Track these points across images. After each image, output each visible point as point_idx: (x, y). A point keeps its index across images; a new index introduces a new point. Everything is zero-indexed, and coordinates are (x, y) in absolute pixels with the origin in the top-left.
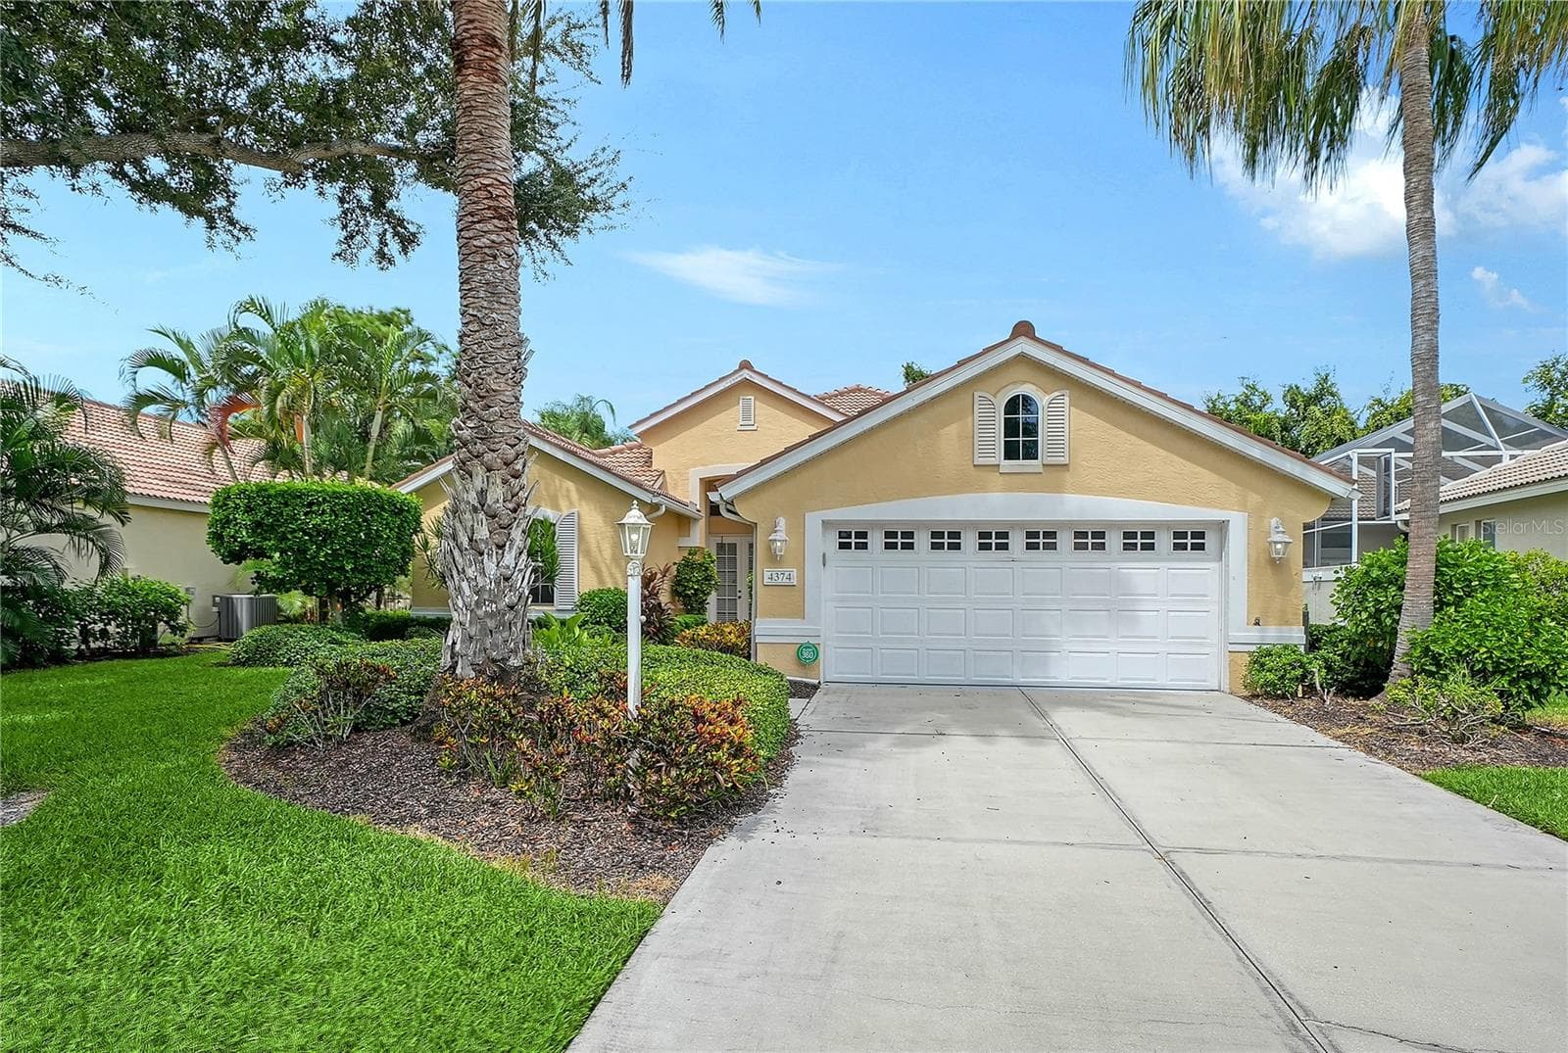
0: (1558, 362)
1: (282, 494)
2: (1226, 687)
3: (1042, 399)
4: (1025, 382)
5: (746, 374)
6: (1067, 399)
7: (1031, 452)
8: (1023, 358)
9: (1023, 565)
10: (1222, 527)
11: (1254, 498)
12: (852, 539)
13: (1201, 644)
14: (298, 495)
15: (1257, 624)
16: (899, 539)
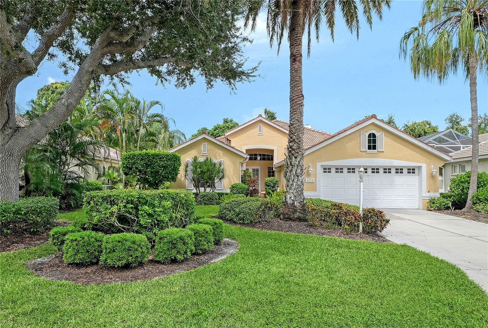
0: (454, 115)
1: (153, 155)
2: (422, 208)
3: (377, 134)
4: (373, 130)
5: (260, 118)
6: (383, 134)
7: (374, 148)
8: (373, 124)
9: (372, 177)
10: (420, 168)
11: (428, 160)
12: (327, 170)
13: (414, 197)
14: (157, 155)
15: (429, 192)
16: (339, 170)
